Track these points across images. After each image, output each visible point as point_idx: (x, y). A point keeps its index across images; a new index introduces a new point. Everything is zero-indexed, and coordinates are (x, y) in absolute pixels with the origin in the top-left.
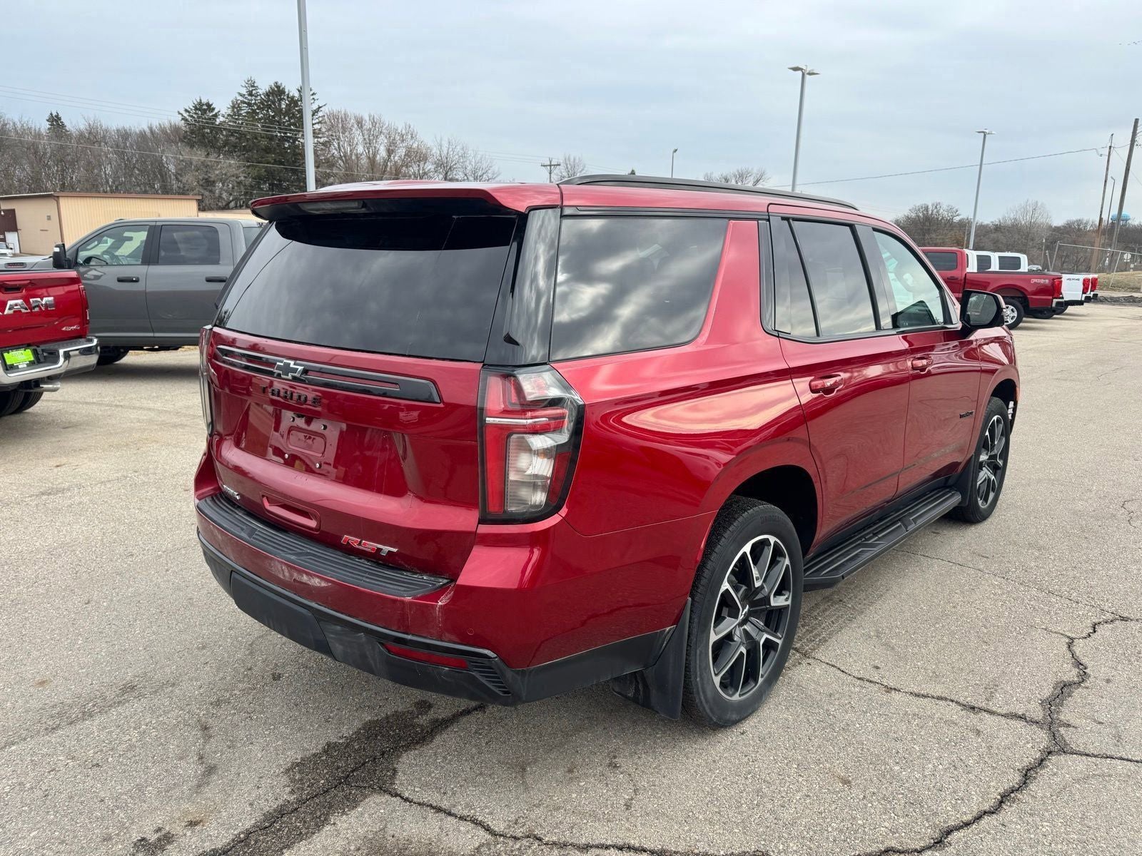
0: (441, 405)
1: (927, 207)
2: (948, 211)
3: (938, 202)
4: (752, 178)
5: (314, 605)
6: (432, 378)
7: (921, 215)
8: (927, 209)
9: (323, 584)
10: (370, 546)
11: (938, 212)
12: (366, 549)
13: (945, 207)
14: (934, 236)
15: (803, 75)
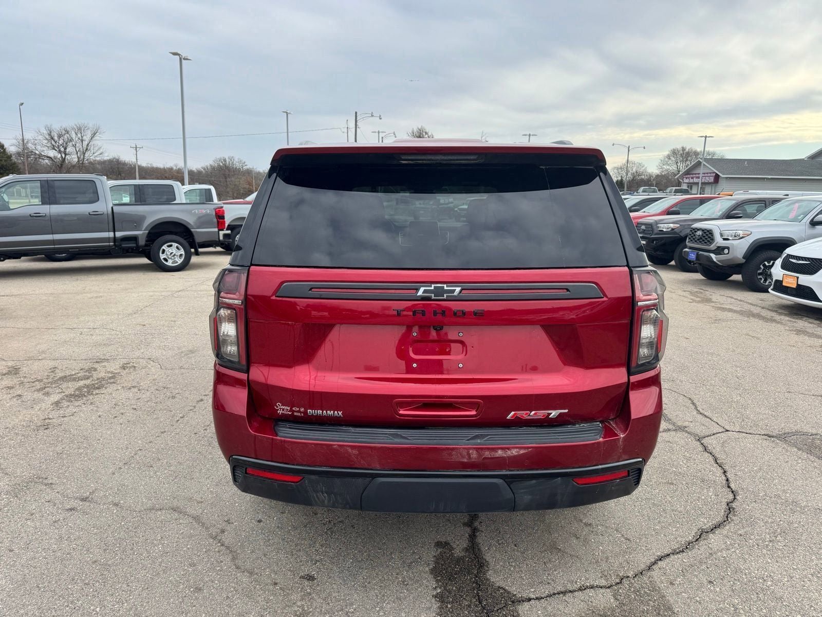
0: (605, 299)
1: (225, 159)
2: (239, 162)
3: (232, 156)
4: (89, 131)
5: (504, 472)
6: (595, 281)
7: (221, 164)
8: (225, 160)
9: (522, 452)
10: (541, 414)
11: (233, 163)
12: (539, 417)
13: (236, 160)
14: (233, 179)
15: (180, 59)
